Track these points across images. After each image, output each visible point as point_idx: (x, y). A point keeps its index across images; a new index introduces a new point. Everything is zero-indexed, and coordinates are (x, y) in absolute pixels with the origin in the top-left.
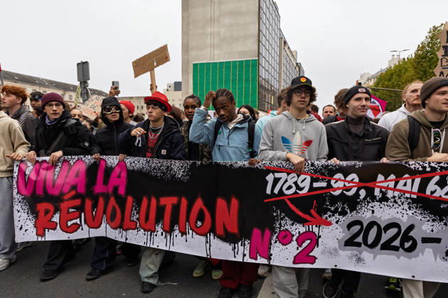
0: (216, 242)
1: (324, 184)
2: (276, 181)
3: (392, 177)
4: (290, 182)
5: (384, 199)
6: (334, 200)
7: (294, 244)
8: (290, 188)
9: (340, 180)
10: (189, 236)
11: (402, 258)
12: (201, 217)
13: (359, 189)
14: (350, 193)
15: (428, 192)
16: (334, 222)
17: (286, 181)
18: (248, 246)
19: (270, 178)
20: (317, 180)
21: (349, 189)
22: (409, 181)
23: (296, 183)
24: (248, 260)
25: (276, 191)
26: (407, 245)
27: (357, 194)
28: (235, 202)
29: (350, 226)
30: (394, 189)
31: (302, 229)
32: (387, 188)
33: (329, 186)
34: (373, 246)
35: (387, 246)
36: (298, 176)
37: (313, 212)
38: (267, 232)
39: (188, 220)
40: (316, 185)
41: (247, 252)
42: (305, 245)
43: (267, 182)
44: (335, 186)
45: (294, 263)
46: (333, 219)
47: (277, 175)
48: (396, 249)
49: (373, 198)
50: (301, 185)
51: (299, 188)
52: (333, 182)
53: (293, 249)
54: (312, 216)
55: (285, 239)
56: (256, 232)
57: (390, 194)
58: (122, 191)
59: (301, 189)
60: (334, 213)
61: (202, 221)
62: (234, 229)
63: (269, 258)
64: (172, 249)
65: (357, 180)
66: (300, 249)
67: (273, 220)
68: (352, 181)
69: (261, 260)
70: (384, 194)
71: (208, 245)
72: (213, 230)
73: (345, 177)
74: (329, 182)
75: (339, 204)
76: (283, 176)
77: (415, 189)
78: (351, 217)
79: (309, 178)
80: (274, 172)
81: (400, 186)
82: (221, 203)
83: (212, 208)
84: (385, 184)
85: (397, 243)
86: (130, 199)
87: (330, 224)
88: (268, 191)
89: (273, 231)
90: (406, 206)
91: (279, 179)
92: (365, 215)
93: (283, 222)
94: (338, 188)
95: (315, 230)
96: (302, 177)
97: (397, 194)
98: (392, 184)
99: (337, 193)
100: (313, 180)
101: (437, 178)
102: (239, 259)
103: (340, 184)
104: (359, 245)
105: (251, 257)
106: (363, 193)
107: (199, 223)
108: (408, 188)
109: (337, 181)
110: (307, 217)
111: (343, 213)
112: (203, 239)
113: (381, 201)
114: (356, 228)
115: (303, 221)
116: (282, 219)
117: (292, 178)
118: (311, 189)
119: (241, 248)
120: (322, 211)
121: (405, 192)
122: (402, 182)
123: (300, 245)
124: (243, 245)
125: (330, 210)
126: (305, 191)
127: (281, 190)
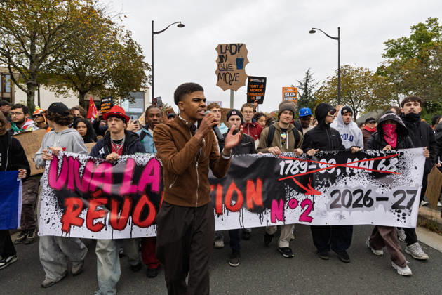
0: (246, 214)
1: (315, 167)
2: (286, 166)
3: (356, 159)
4: (295, 166)
5: (352, 174)
6: (321, 177)
7: (299, 207)
8: (295, 170)
9: (324, 163)
10: (225, 215)
11: (365, 211)
12: (235, 197)
13: (336, 169)
14: (331, 172)
15: (379, 169)
16: (322, 192)
17: (293, 165)
18: (269, 214)
19: (282, 164)
20: (311, 164)
21: (330, 170)
22: (367, 162)
23: (299, 166)
24: (270, 224)
25: (286, 173)
26: (367, 203)
27: (335, 172)
28: (259, 182)
29: (332, 194)
30: (358, 167)
31: (304, 197)
32: (354, 167)
33: (318, 168)
34: (348, 206)
35: (356, 205)
36: (300, 162)
37: (309, 185)
38: (281, 201)
39: (224, 202)
41: (269, 219)
42: (306, 208)
43: (280, 167)
44: (321, 167)
45: (300, 220)
46: (322, 190)
47: (287, 162)
48: (361, 206)
49: (346, 174)
50: (302, 168)
52: (320, 165)
53: (298, 211)
54: (308, 188)
55: (293, 204)
56: (274, 202)
57: (355, 171)
59: (302, 170)
60: (322, 185)
61: (236, 200)
62: (259, 202)
63: (284, 220)
65: (335, 162)
66: (303, 211)
67: (285, 192)
68: (332, 164)
69: (280, 223)
70: (352, 171)
71: (241, 218)
72: (244, 205)
73: (328, 161)
74: (317, 165)
75: (325, 179)
76: (291, 162)
77: (371, 167)
78: (333, 187)
79: (306, 163)
80: (284, 160)
81: (361, 165)
82: (250, 184)
83: (243, 189)
84: (352, 165)
85: (361, 202)
87: (320, 193)
88: (281, 173)
89: (285, 201)
90: (365, 178)
91: (288, 164)
92: (341, 185)
93: (291, 194)
94: (324, 169)
95: (311, 198)
96: (303, 162)
97: (359, 170)
98: (356, 165)
99: (322, 172)
100: (309, 164)
101: (384, 160)
102: (264, 224)
103: (325, 166)
104: (339, 206)
105: (272, 222)
106: (339, 171)
107: (234, 202)
108: (366, 166)
109: (322, 164)
110: (305, 188)
111: (328, 185)
112: (237, 214)
113: (350, 175)
114: (336, 195)
115: (304, 192)
116: (291, 191)
117: (296, 164)
118: (309, 170)
119: (265, 216)
120: (315, 185)
121: (364, 169)
122: (362, 163)
123: (303, 208)
124: (266, 213)
125: (319, 184)
126: (305, 171)
127: (289, 172)
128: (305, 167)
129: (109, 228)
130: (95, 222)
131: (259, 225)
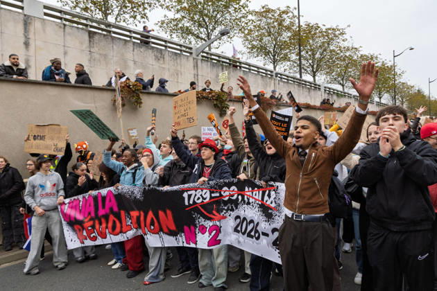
0: (165, 236)
1: (218, 195)
2: (190, 196)
4: (198, 195)
6: (225, 203)
7: (207, 233)
8: (199, 199)
9: (226, 191)
10: (148, 236)
12: (152, 223)
13: (238, 196)
14: (235, 197)
16: (228, 216)
17: (196, 195)
18: (184, 237)
19: (185, 195)
20: (213, 192)
21: (232, 196)
23: (201, 195)
24: (186, 245)
25: (191, 202)
27: (237, 198)
28: (169, 212)
31: (211, 224)
33: (221, 195)
36: (202, 191)
37: (214, 212)
38: (192, 227)
39: (145, 226)
40: (213, 195)
41: (184, 241)
42: (213, 234)
43: (184, 198)
44: (224, 195)
45: (208, 246)
46: (227, 214)
47: (190, 193)
50: (205, 196)
51: (203, 198)
52: (222, 193)
53: (207, 237)
54: (214, 215)
55: (203, 230)
56: (186, 228)
58: (116, 209)
59: (205, 199)
60: (227, 210)
61: (153, 225)
62: (173, 227)
63: (196, 244)
65: (236, 189)
66: (211, 237)
67: (194, 220)
68: (233, 191)
69: (192, 245)
71: (161, 239)
72: (161, 230)
73: (229, 189)
74: (220, 193)
75: (229, 205)
76: (193, 192)
78: (236, 213)
79: (208, 192)
80: (187, 191)
82: (161, 213)
83: (157, 216)
86: (123, 213)
87: (225, 218)
88: (187, 203)
89: (195, 226)
92: (242, 213)
93: (200, 220)
94: (227, 196)
95: (218, 223)
96: (205, 191)
99: (226, 199)
100: (211, 193)
102: (181, 245)
103: (227, 193)
105: (187, 243)
106: (240, 197)
107: (152, 227)
109: (225, 192)
110: (211, 216)
111: (232, 210)
112: (157, 236)
115: (210, 219)
116: (199, 218)
117: (199, 193)
118: (211, 197)
119: (180, 238)
120: (219, 211)
123: (210, 234)
124: (181, 236)
125: (224, 209)
126: (208, 200)
127: (194, 201)
128: (208, 195)
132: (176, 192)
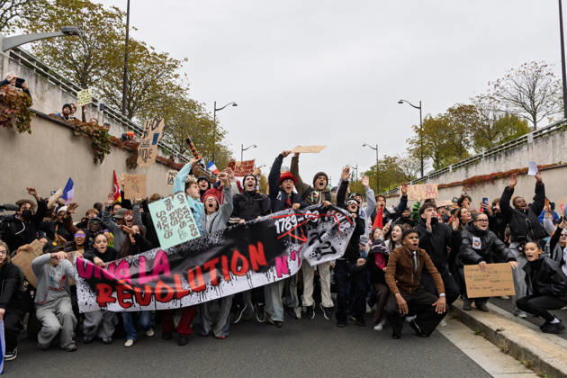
0: (254, 275)
2: (281, 223)
4: (288, 223)
8: (288, 226)
9: (309, 214)
10: (234, 281)
12: (240, 263)
17: (286, 222)
18: (275, 271)
19: (277, 223)
20: (299, 217)
21: (314, 219)
23: (291, 222)
25: (282, 230)
28: (260, 245)
36: (290, 217)
37: (303, 236)
38: (284, 257)
39: (230, 270)
40: (299, 220)
41: (276, 275)
43: (276, 226)
47: (280, 220)
50: (293, 222)
51: (293, 224)
54: (303, 238)
56: (277, 259)
61: (241, 265)
62: (264, 262)
63: (289, 273)
64: (223, 296)
65: (318, 213)
67: (285, 248)
69: (285, 276)
71: (249, 280)
72: (251, 268)
74: (304, 217)
76: (283, 220)
79: (295, 217)
80: (278, 219)
82: (252, 248)
83: (246, 254)
88: (278, 232)
89: (287, 255)
93: (291, 247)
100: (297, 218)
102: (272, 281)
105: (279, 277)
107: (240, 268)
109: (308, 216)
112: (245, 277)
116: (290, 245)
117: (288, 220)
118: (298, 223)
119: (271, 274)
124: (272, 271)
126: (296, 224)
127: (285, 229)
128: (295, 221)
129: (137, 305)
130: (125, 301)
131: (268, 283)
132: (267, 221)
